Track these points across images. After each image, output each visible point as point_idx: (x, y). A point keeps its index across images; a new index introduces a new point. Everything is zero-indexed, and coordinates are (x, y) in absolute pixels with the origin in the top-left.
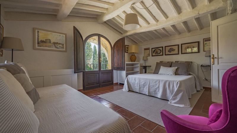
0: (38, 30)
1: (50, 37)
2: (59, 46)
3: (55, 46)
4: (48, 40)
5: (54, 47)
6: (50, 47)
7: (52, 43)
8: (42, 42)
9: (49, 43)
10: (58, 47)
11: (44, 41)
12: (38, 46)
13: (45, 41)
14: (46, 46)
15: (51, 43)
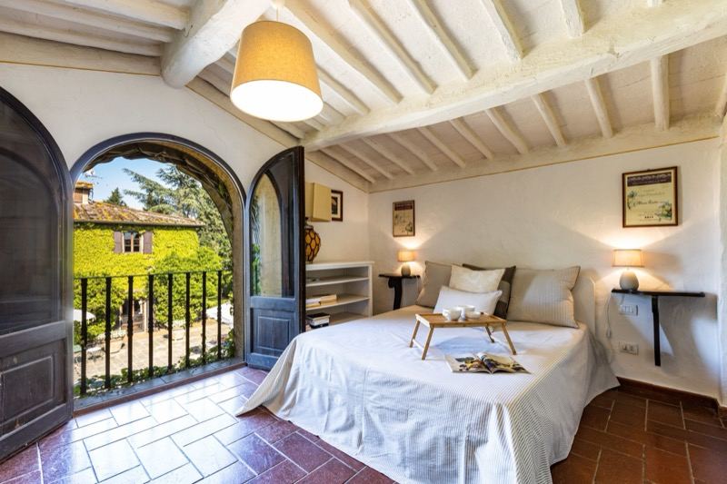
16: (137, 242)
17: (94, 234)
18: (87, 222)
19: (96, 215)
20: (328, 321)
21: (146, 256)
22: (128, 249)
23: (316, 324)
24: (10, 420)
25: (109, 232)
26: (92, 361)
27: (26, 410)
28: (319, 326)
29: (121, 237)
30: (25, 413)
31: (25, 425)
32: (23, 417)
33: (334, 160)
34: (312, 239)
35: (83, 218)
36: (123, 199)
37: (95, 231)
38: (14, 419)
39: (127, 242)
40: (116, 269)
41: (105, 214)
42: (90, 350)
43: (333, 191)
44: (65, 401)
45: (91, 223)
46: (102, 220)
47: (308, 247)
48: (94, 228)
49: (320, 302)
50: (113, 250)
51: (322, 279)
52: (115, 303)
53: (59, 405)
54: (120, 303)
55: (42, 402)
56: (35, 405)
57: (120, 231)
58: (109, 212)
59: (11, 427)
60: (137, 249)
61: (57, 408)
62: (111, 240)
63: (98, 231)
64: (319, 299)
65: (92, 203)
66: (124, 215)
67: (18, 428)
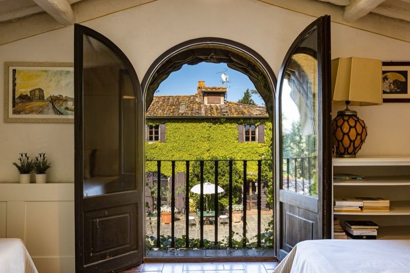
0: (14, 68)
1: (40, 83)
2: (63, 107)
3: (54, 107)
4: (37, 93)
5: (51, 110)
6: (41, 112)
7: (45, 98)
8: (23, 98)
9: (40, 99)
10: (62, 109)
11: (27, 95)
12: (14, 112)
13: (29, 95)
14: (31, 112)
15: (43, 99)
16: (254, 133)
17: (226, 127)
18: (221, 118)
19: (227, 112)
20: (375, 233)
21: (260, 145)
22: (247, 139)
23: (355, 233)
24: (103, 252)
25: (235, 125)
26: (223, 225)
27: (112, 248)
28: (360, 237)
29: (243, 129)
30: (112, 250)
31: (111, 258)
32: (111, 252)
33: (402, 21)
34: (351, 127)
35: (219, 115)
36: (251, 98)
37: (226, 125)
38: (105, 252)
39: (247, 132)
40: (240, 155)
41: (233, 110)
42: (221, 217)
43: (385, 64)
44: (137, 249)
45: (224, 118)
46: (230, 116)
47: (346, 138)
48: (226, 122)
49: (361, 208)
50: (237, 139)
51: (366, 179)
52: (237, 182)
53: (133, 250)
54: (241, 183)
55: (123, 245)
56: (118, 246)
57: (241, 124)
58: (236, 109)
59: (104, 257)
60: (253, 139)
61: (132, 252)
62: (237, 131)
63: (228, 125)
64: (360, 203)
65: (226, 102)
66: (245, 111)
67: (108, 259)
